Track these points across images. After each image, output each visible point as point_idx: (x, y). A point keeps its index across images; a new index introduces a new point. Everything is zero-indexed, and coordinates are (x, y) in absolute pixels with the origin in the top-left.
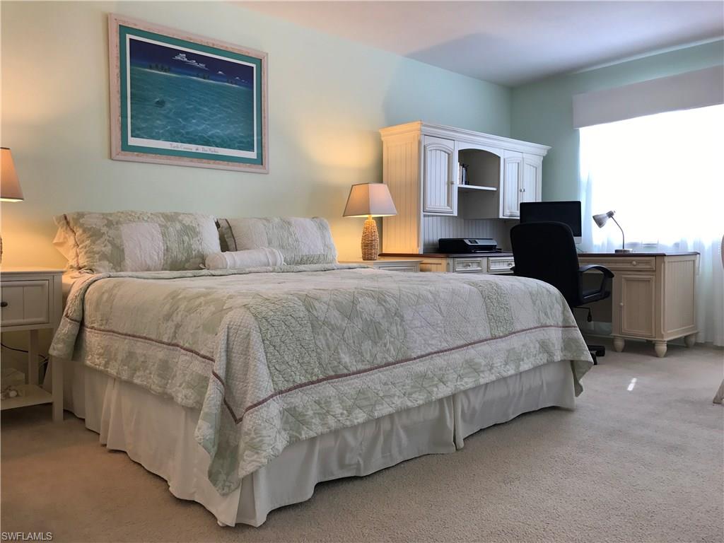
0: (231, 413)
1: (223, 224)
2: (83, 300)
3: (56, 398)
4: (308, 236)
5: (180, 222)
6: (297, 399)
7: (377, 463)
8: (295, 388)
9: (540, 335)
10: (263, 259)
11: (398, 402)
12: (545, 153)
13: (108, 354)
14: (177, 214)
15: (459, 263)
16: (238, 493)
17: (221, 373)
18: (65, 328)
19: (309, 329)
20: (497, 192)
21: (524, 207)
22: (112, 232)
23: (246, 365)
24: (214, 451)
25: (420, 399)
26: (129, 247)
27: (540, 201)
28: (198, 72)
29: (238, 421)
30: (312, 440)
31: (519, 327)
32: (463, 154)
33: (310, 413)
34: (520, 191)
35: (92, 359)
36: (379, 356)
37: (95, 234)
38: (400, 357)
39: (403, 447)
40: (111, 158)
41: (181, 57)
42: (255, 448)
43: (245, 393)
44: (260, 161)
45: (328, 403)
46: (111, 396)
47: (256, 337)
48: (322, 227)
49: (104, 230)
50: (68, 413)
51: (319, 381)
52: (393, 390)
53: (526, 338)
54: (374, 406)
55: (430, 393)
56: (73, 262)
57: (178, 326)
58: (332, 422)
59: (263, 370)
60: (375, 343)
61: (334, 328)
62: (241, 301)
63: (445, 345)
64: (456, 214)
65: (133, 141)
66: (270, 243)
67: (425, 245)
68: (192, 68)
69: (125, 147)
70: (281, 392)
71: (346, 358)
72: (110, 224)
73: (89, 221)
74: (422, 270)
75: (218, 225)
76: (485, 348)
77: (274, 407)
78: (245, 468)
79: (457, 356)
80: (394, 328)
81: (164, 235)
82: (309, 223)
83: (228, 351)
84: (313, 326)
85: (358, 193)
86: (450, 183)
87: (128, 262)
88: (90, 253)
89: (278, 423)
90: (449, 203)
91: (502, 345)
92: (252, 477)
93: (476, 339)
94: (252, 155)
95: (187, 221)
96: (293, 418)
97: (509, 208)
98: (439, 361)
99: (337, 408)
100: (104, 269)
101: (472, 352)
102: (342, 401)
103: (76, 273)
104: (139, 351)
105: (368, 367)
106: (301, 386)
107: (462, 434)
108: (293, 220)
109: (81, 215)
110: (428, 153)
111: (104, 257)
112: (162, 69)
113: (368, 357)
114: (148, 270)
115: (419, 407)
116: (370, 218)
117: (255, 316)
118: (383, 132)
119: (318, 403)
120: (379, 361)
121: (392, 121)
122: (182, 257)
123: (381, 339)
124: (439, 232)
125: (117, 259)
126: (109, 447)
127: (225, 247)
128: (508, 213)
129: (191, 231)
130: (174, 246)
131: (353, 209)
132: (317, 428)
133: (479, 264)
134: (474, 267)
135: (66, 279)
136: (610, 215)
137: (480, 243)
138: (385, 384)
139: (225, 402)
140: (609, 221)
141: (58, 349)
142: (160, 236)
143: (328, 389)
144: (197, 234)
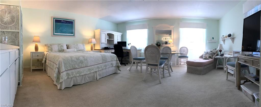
0: (59, 73)
1: (67, 45)
2: (46, 56)
3: (44, 68)
4: (81, 46)
5: (61, 45)
6: (69, 72)
7: (83, 82)
8: (68, 70)
9: (111, 62)
10: (73, 50)
11: (85, 73)
12: (122, 34)
13: (48, 63)
14: (60, 44)
15: (106, 51)
16: (60, 85)
17: (58, 67)
18: (44, 59)
19: (71, 61)
20: (114, 40)
21: (118, 42)
22: (51, 47)
23: (61, 66)
24: (56, 78)
25: (89, 72)
26: (53, 48)
27: (121, 41)
28: (65, 23)
29: (60, 74)
30: (72, 78)
31: (107, 61)
32: (108, 34)
33: (70, 74)
34: (118, 40)
35: (47, 64)
36: (82, 66)
37: (49, 47)
38: (86, 66)
39: (88, 80)
40: (52, 36)
41: (62, 21)
42: (62, 79)
43: (61, 70)
44: (74, 35)
45: (73, 73)
46: (49, 69)
47: (63, 62)
48: (84, 45)
49: (50, 46)
50: (45, 70)
51: (72, 69)
52: (84, 71)
53: (108, 63)
54: (80, 74)
55: (90, 72)
56: (46, 51)
57: (54, 60)
58: (74, 75)
59: (64, 68)
60: (82, 64)
61: (75, 61)
62: (62, 57)
63: (94, 64)
64: (106, 43)
65: (55, 34)
66: (74, 48)
67: (101, 48)
68: (63, 22)
69: (54, 35)
70: (66, 71)
71: (76, 66)
72: (51, 45)
73: (48, 45)
74: (100, 52)
75: (66, 45)
76: (101, 65)
77: (65, 73)
78: (61, 81)
79: (96, 66)
80: (85, 62)
81: (58, 47)
82: (81, 45)
83: (59, 64)
84: (72, 61)
85: (90, 40)
86: (105, 39)
87: (53, 51)
88: (48, 49)
89: (65, 75)
90: (105, 42)
91: (104, 64)
92: (62, 82)
93: (100, 63)
94: (73, 35)
95: (62, 45)
96: (68, 74)
97: (116, 42)
98: (93, 67)
99: (74, 74)
100: (50, 51)
101: (98, 65)
102: (75, 72)
103: (46, 52)
104: (51, 63)
105: (80, 67)
106: (69, 70)
107: (98, 78)
108: (78, 44)
109: (47, 44)
110: (102, 34)
111: (50, 50)
112: (59, 23)
113: (80, 66)
114: (56, 52)
115: (88, 74)
116: (92, 44)
117: (63, 59)
118: (95, 31)
119: (72, 72)
120: (82, 67)
121: (97, 29)
122: (61, 50)
123: (83, 63)
124: (104, 46)
125: (51, 50)
126: (48, 76)
127: (67, 48)
128: (115, 43)
129: (62, 46)
130: (59, 48)
131: (89, 42)
132: (72, 76)
133: (110, 51)
134: (109, 51)
135: (45, 53)
136: (130, 44)
137: (111, 48)
138: (83, 70)
139: (58, 71)
140: (130, 45)
141: (43, 62)
142: (57, 47)
143: (73, 71)
144: (63, 46)
